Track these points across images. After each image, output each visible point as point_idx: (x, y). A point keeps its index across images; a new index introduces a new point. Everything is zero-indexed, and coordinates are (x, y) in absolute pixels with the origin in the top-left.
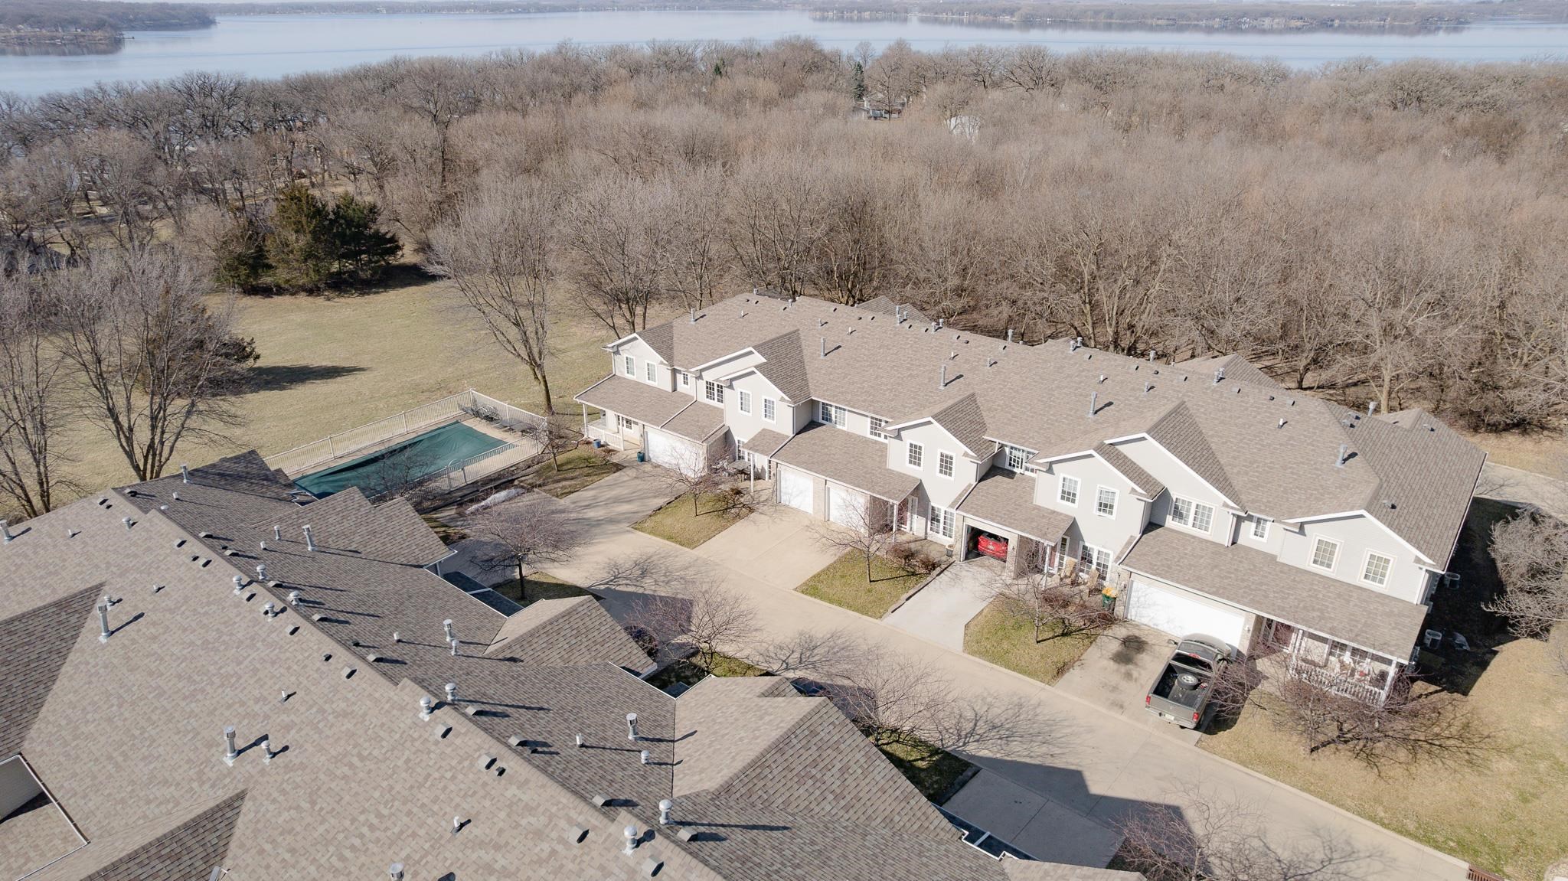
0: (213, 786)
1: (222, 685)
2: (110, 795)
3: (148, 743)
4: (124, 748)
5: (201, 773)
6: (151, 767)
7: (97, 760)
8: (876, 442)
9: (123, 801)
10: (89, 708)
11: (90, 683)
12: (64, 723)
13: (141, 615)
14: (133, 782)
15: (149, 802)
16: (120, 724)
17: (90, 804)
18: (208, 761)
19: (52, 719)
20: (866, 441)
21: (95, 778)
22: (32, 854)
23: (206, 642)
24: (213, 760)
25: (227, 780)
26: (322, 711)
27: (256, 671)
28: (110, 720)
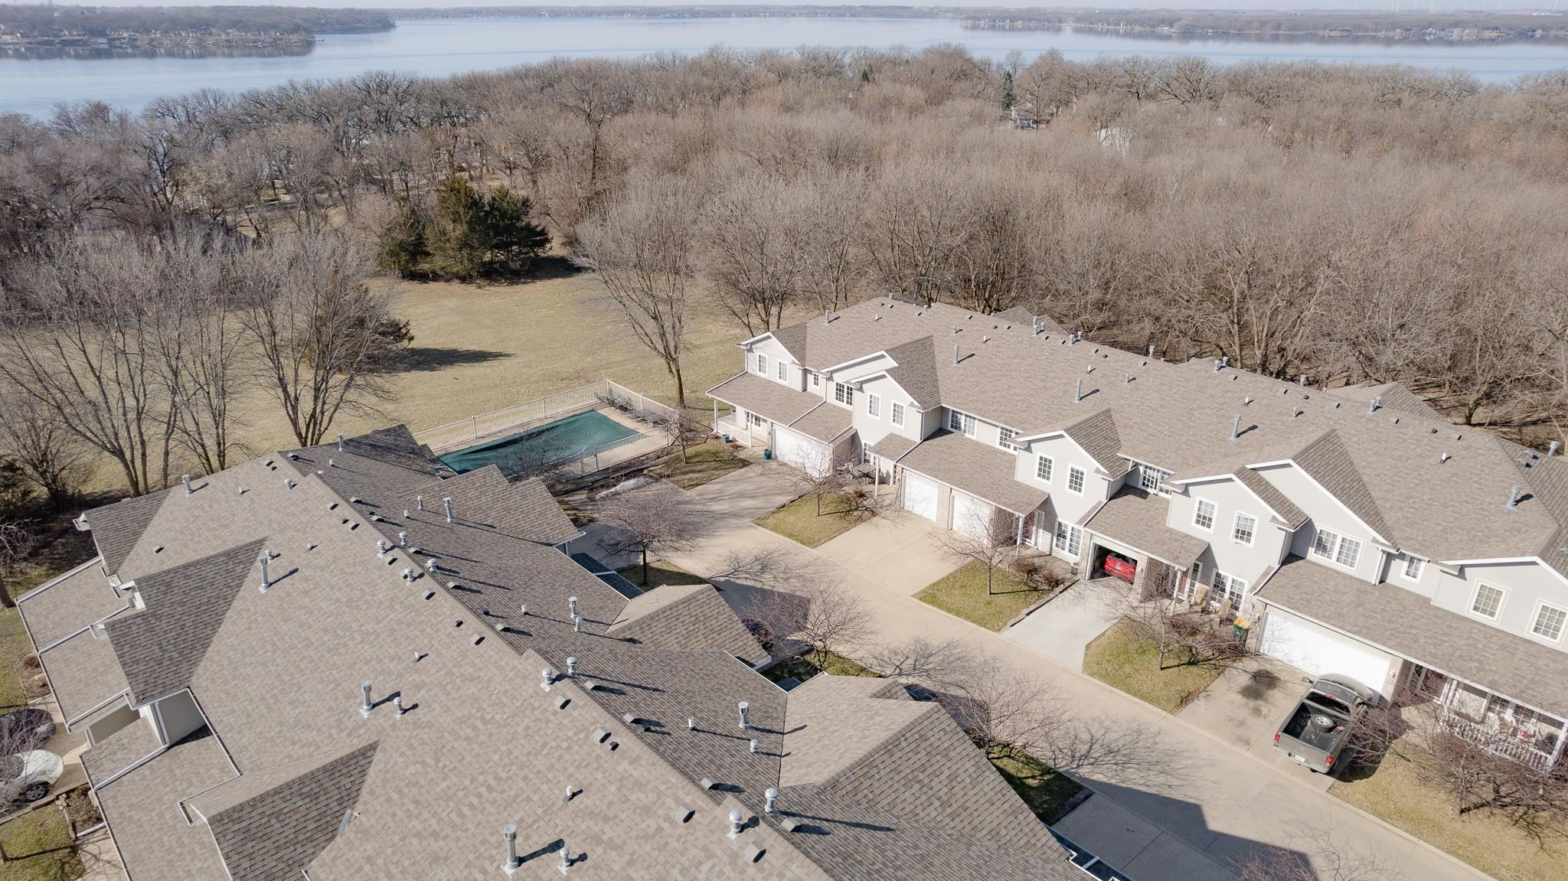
0: (349, 735)
1: (362, 642)
2: (261, 733)
3: (295, 689)
4: (275, 691)
5: (340, 721)
6: (297, 711)
7: (251, 700)
8: (1005, 453)
9: (272, 740)
10: (248, 652)
11: (250, 629)
12: (226, 663)
13: (296, 571)
14: (281, 724)
15: (294, 743)
16: (273, 669)
17: (245, 740)
18: (346, 711)
19: (216, 658)
20: (995, 451)
21: (249, 716)
22: (194, 780)
23: (350, 600)
24: (351, 710)
25: (362, 731)
26: (450, 674)
27: (393, 631)
28: (264, 664)
